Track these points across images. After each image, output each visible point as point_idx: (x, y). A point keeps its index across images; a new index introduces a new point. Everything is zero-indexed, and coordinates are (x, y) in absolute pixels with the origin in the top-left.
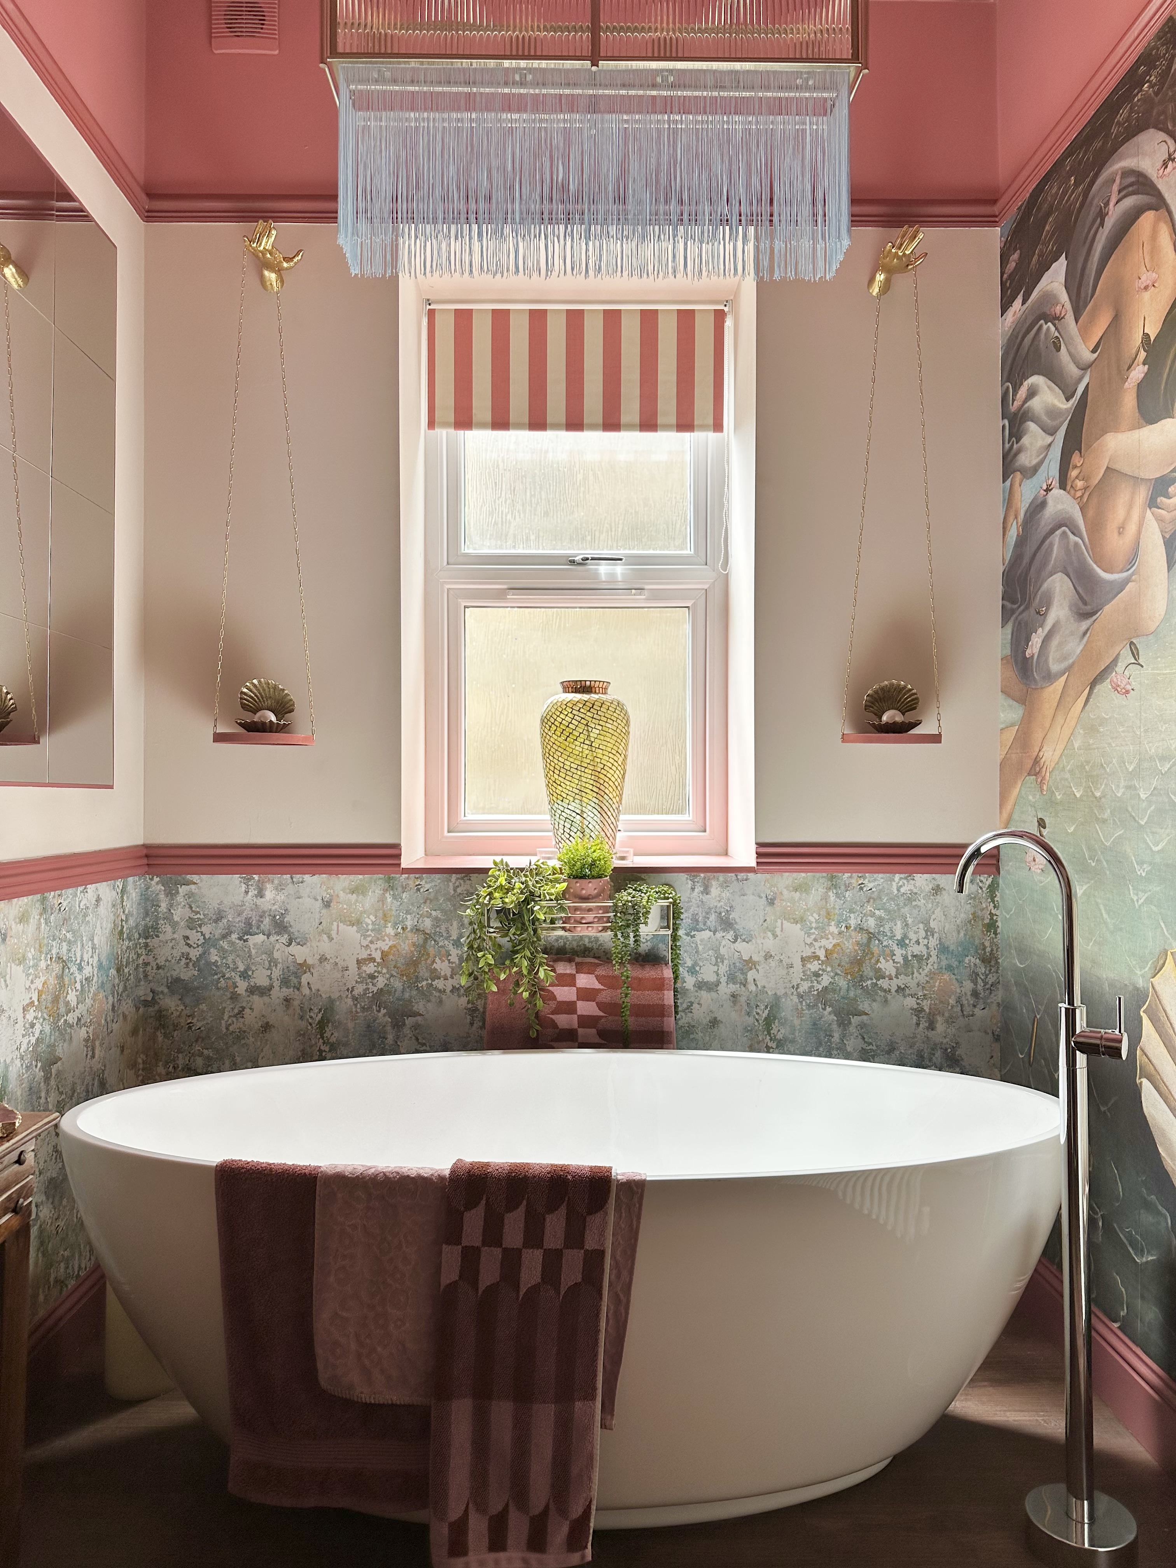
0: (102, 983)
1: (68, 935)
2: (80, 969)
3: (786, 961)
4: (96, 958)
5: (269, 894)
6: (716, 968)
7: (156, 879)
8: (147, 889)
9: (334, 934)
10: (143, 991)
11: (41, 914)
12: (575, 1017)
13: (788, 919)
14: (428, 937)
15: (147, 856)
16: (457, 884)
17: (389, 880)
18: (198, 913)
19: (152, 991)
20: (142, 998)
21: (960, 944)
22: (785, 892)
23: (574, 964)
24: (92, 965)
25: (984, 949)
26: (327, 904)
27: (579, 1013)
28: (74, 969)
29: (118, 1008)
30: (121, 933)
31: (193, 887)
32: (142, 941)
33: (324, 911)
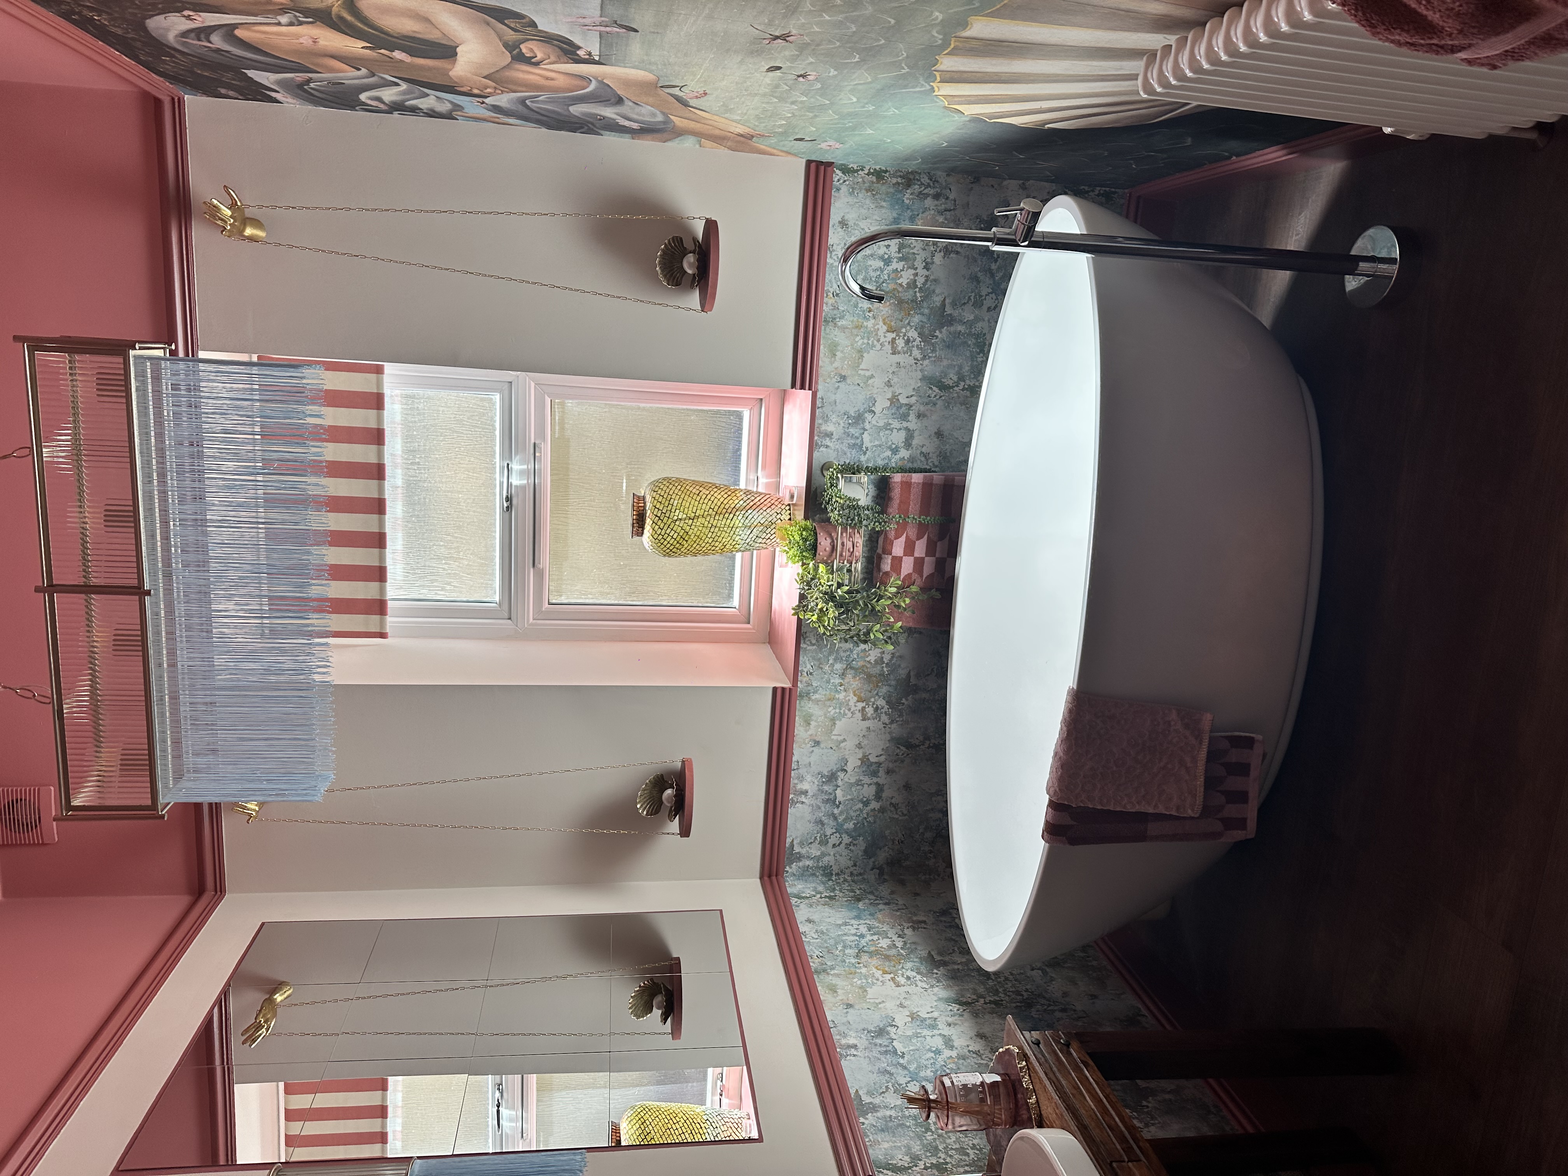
0: (870, 915)
1: (840, 948)
2: (862, 936)
3: (893, 369)
4: (853, 922)
5: (805, 786)
6: (895, 431)
7: (787, 868)
8: (794, 875)
9: (840, 738)
10: (872, 876)
11: (828, 974)
12: (927, 559)
13: (859, 364)
14: (849, 667)
15: (770, 876)
16: (808, 643)
17: (801, 696)
18: (816, 838)
19: (872, 869)
20: (877, 876)
21: (892, 207)
22: (836, 365)
23: (883, 556)
24: (858, 925)
25: (898, 183)
26: (817, 743)
27: (924, 555)
28: (863, 942)
29: (887, 899)
30: (830, 898)
31: (795, 842)
32: (834, 878)
33: (822, 745)
